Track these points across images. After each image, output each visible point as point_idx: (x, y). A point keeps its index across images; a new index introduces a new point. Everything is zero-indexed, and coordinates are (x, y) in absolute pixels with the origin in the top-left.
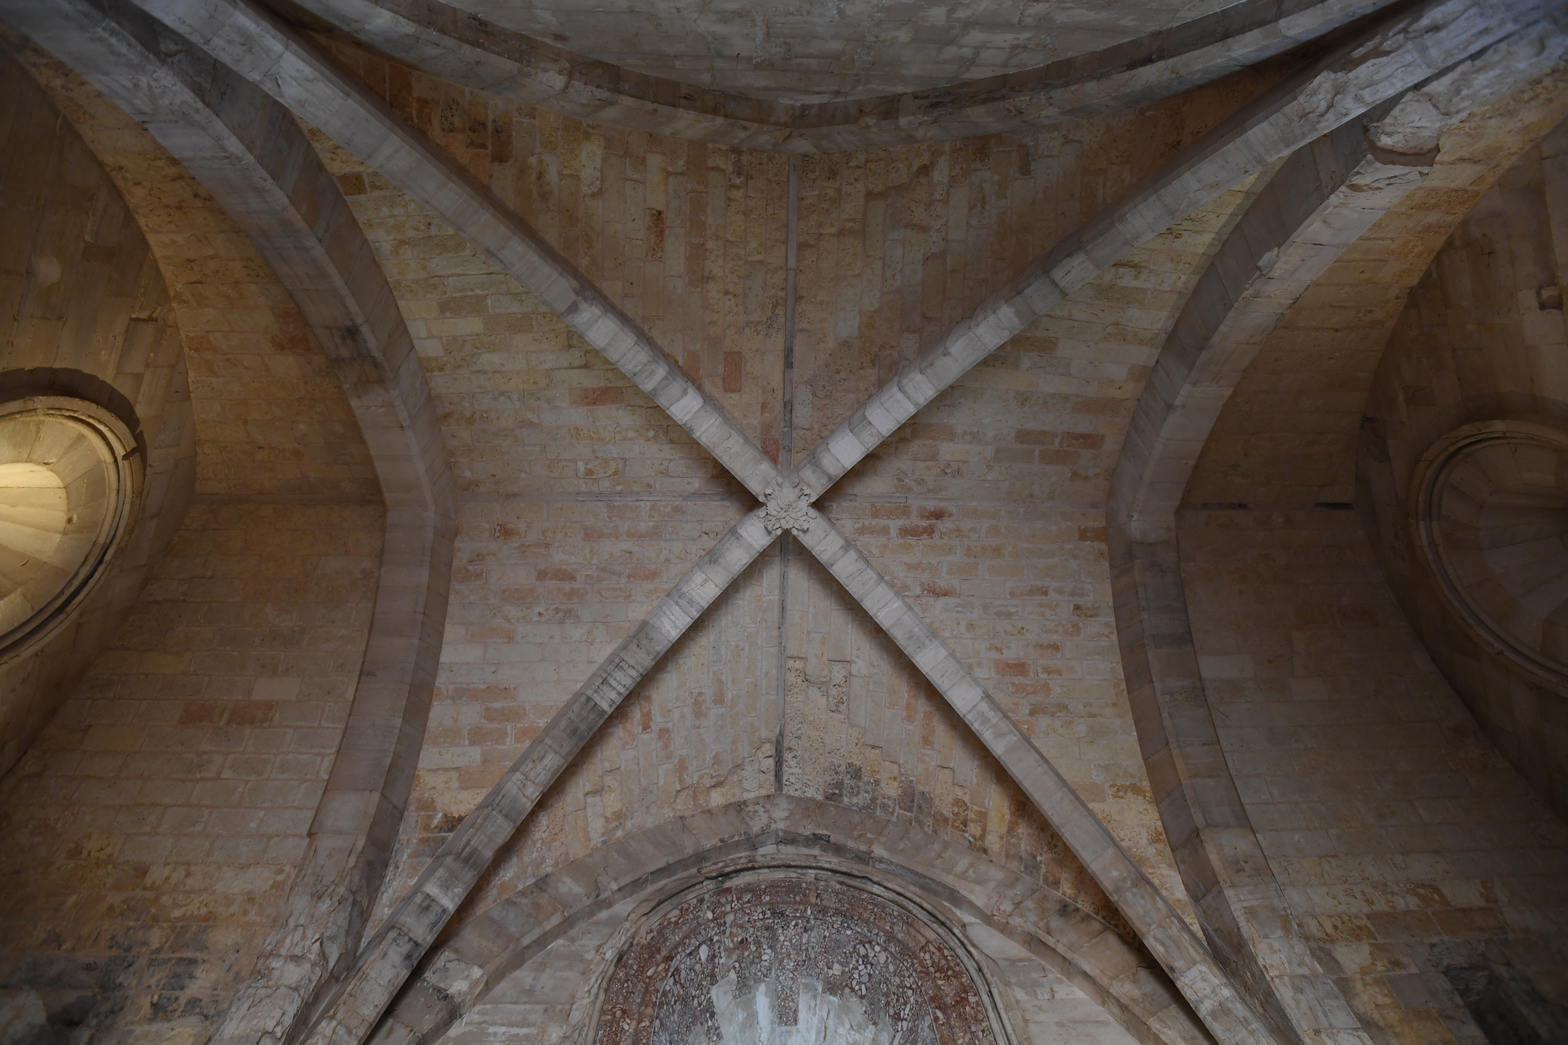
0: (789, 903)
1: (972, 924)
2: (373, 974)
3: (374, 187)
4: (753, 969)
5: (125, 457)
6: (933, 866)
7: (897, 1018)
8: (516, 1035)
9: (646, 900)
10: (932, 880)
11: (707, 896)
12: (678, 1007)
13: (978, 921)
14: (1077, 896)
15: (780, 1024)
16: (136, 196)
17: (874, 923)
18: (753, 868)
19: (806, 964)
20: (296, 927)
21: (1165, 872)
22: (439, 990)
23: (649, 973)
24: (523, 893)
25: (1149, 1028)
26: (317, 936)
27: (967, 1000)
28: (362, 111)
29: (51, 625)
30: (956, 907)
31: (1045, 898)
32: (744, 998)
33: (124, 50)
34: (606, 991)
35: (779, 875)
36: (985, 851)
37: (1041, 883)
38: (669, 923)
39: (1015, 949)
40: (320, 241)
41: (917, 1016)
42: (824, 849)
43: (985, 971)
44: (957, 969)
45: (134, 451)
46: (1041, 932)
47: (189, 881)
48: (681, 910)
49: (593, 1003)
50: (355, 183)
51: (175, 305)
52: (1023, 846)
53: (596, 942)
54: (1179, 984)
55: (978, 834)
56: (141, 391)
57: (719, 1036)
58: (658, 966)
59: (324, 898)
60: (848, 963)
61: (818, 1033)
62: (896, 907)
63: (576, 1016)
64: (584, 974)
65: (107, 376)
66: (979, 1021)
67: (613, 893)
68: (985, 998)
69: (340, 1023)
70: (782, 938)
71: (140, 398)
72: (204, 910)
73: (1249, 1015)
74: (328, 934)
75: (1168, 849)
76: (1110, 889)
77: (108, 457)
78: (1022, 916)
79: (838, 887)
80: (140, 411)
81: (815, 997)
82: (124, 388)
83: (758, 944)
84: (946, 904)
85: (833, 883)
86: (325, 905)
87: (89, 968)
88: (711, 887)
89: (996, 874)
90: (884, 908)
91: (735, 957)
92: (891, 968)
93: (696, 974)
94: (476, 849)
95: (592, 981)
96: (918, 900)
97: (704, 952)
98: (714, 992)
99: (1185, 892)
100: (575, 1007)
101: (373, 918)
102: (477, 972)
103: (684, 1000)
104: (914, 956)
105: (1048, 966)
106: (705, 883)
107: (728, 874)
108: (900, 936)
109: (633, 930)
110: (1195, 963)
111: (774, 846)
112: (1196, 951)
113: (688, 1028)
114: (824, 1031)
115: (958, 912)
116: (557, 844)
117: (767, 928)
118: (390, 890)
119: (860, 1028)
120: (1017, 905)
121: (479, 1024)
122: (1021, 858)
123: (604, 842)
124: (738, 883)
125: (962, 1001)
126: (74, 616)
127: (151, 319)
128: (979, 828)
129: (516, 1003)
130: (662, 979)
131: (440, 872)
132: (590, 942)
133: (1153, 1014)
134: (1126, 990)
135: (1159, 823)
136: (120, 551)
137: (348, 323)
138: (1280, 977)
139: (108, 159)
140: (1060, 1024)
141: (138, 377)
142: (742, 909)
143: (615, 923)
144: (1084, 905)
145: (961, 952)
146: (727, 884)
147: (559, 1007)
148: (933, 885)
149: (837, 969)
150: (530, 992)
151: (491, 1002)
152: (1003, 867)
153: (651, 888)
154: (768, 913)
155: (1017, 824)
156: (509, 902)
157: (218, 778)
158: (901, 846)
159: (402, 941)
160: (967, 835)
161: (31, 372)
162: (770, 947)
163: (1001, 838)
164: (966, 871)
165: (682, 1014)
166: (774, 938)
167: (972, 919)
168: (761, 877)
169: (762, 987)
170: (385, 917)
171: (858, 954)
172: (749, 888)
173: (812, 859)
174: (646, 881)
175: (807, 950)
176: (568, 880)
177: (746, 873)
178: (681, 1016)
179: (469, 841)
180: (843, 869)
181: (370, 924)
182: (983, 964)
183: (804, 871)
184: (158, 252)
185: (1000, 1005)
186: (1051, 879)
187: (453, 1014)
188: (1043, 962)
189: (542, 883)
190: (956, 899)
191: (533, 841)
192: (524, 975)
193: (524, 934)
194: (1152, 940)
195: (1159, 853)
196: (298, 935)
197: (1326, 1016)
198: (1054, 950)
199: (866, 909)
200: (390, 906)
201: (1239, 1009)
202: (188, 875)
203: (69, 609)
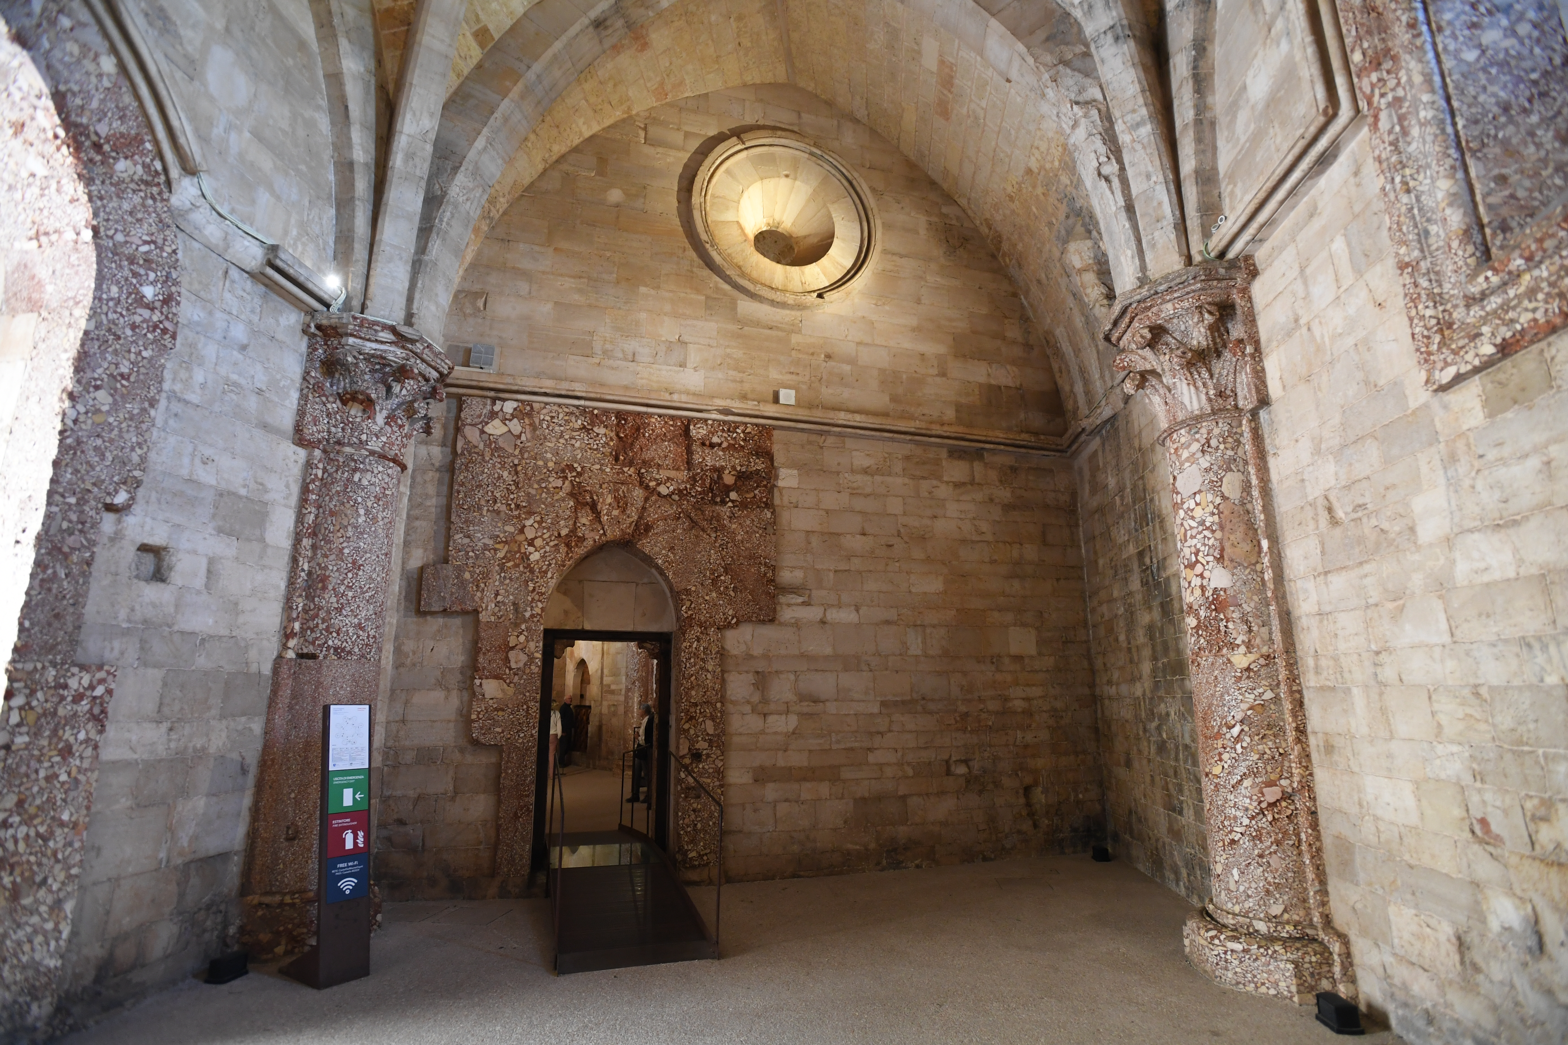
2: (1110, 76)
3: (478, 20)
5: (743, 143)
16: (559, 149)
26: (1069, 106)
28: (417, 71)
29: (858, 189)
33: (448, 214)
40: (529, 67)
45: (739, 137)
47: (1042, 149)
50: (482, 35)
51: (634, 112)
56: (698, 132)
65: (685, 156)
69: (1123, 116)
71: (702, 132)
72: (1060, 149)
77: (744, 154)
80: (712, 132)
82: (694, 144)
86: (1050, 93)
87: (1067, 217)
126: (856, 175)
127: (645, 129)
136: (816, 145)
137: (591, 29)
139: (540, 167)
141: (687, 135)
157: (985, 110)
159: (1102, 41)
161: (679, 202)
184: (595, 128)
202: (1038, 148)
203: (850, 177)
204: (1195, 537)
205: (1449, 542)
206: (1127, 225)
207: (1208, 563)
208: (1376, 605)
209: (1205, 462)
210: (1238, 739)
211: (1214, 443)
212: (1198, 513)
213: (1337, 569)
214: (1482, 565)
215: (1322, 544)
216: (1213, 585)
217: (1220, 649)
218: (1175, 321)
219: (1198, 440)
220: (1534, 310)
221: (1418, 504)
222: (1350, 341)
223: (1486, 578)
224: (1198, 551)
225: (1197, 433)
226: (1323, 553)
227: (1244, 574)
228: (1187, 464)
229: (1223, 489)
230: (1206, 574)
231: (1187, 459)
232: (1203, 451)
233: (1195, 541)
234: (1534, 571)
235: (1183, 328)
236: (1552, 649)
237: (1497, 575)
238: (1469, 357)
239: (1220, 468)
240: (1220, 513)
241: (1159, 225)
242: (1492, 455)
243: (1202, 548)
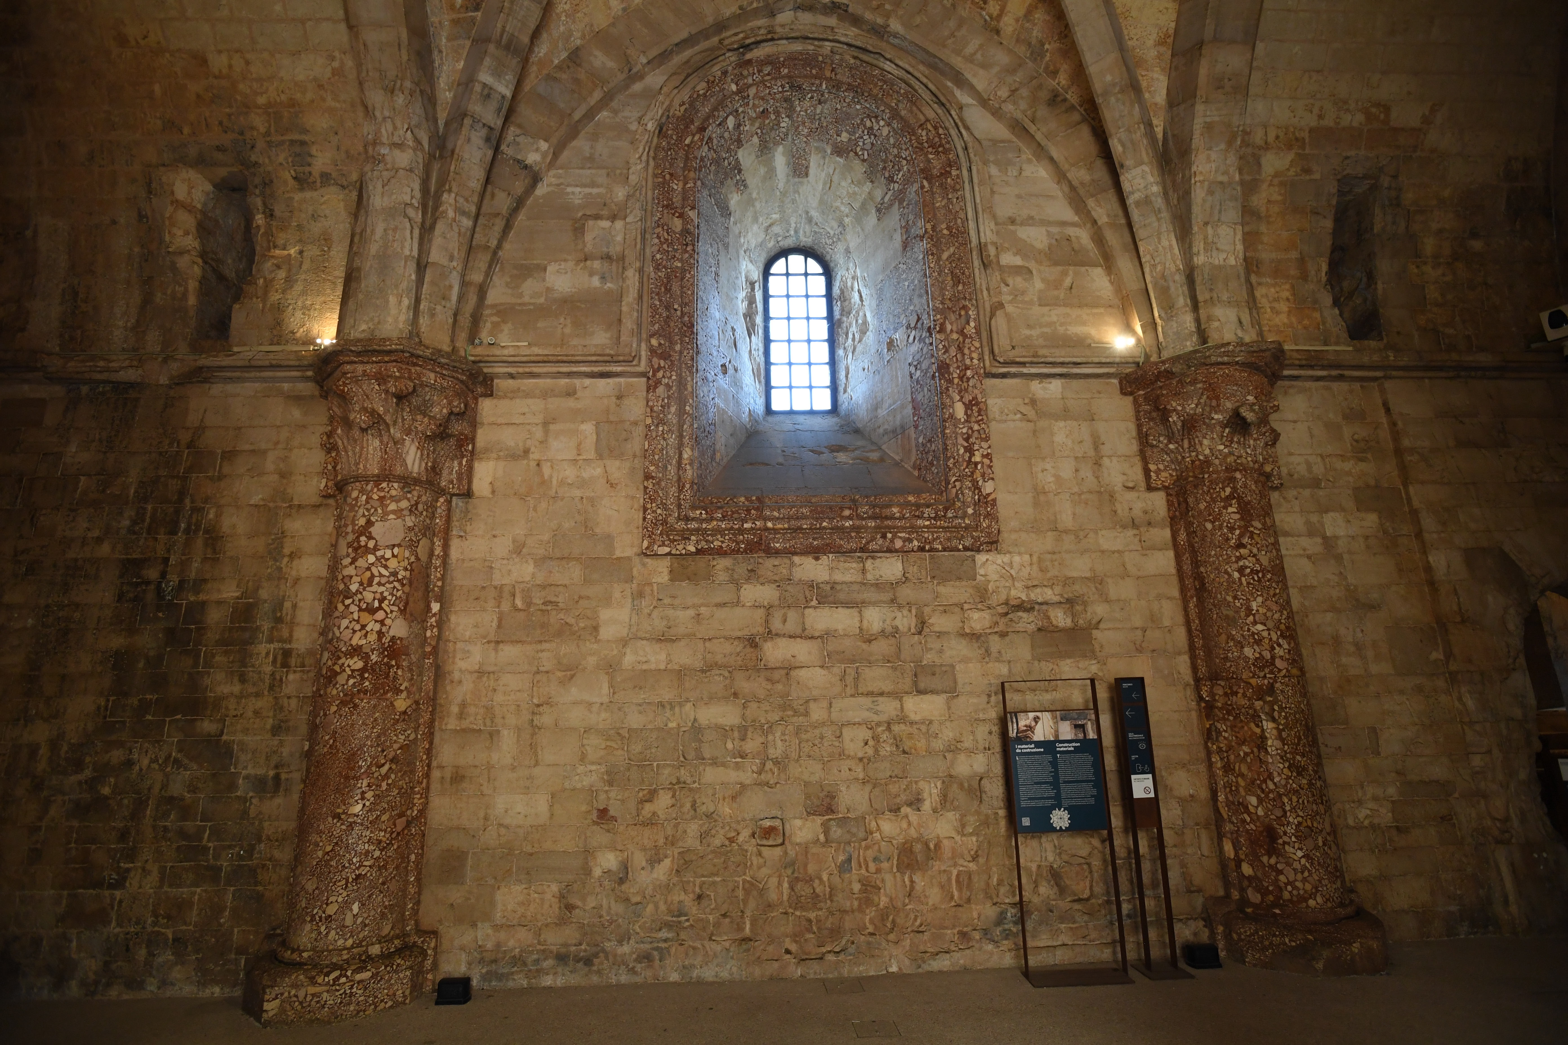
0: (806, 77)
1: (968, 105)
2: (466, 156)
4: (773, 134)
6: (944, 46)
7: (891, 180)
8: (590, 194)
9: (674, 74)
10: (941, 60)
11: (730, 68)
12: (713, 168)
13: (974, 102)
14: (1069, 88)
15: (794, 176)
17: (882, 100)
18: (772, 39)
19: (819, 131)
20: (384, 118)
21: (1155, 76)
22: (518, 161)
23: (687, 142)
24: (559, 68)
25: (1086, 206)
26: (406, 126)
27: (950, 173)
30: (958, 87)
31: (1040, 87)
32: (764, 157)
34: (654, 158)
35: (797, 47)
36: (998, 32)
37: (1041, 71)
38: (698, 95)
39: (1001, 131)
41: (907, 181)
42: (841, 19)
43: (970, 151)
44: (947, 146)
46: (1026, 120)
48: (708, 82)
49: (646, 168)
52: (1035, 33)
53: (636, 115)
54: (1122, 178)
55: (995, 14)
57: (745, 186)
58: (694, 135)
59: (396, 92)
60: (855, 133)
61: (825, 184)
62: (903, 85)
63: (633, 179)
64: (632, 143)
66: (955, 190)
67: (644, 66)
68: (965, 173)
69: (457, 194)
70: (798, 109)
72: (284, 97)
73: (1163, 207)
74: (413, 123)
75: (1170, 52)
76: (1099, 91)
78: (1015, 103)
79: (852, 61)
81: (824, 158)
83: (777, 113)
84: (949, 84)
85: (847, 57)
86: (400, 99)
87: (219, 148)
88: (733, 59)
89: (1002, 58)
90: (893, 85)
91: (757, 125)
92: (892, 141)
93: (726, 141)
94: (513, 35)
95: (641, 150)
96: (925, 80)
97: (731, 122)
98: (740, 154)
99: (1165, 97)
100: (631, 171)
101: (439, 102)
102: (544, 146)
103: (717, 162)
104: (913, 133)
105: (1024, 148)
106: (727, 55)
107: (748, 45)
108: (903, 113)
109: (667, 103)
110: (1142, 163)
111: (792, 12)
112: (1147, 154)
113: (722, 183)
114: (830, 183)
115: (958, 93)
116: (579, 15)
117: (786, 100)
118: (444, 75)
119: (859, 184)
120: (1013, 92)
121: (558, 185)
122: (1030, 44)
123: (624, 10)
124: (758, 55)
125: (946, 174)
128: (998, 7)
129: (582, 168)
130: (699, 148)
131: (487, 61)
132: (630, 114)
133: (1092, 196)
134: (1079, 175)
135: (1173, 25)
138: (1202, 182)
140: (1019, 196)
142: (763, 82)
143: (650, 95)
144: (1073, 97)
145: (953, 132)
146: (748, 56)
147: (618, 172)
148: (941, 65)
149: (845, 136)
150: (591, 159)
151: (562, 168)
152: (1010, 51)
153: (677, 60)
154: (787, 87)
155: (1036, 8)
156: (549, 78)
158: (918, 20)
159: (478, 126)
160: (984, 13)
162: (788, 116)
163: (1017, 20)
164: (975, 54)
165: (717, 173)
166: (792, 109)
167: (970, 101)
168: (780, 49)
169: (780, 149)
170: (450, 101)
171: (865, 126)
172: (769, 61)
173: (829, 32)
174: (672, 52)
175: (820, 119)
176: (598, 53)
177: (766, 44)
178: (716, 174)
179: (504, 27)
180: (859, 44)
181: (439, 108)
182: (970, 145)
183: (821, 43)
185: (975, 180)
186: (1052, 68)
187: (536, 179)
188: (1021, 145)
189: (575, 57)
190: (960, 80)
191: (557, 14)
192: (581, 143)
193: (573, 110)
194: (1116, 141)
195: (1160, 56)
196: (389, 126)
197: (1220, 212)
198: (1033, 137)
199: (876, 85)
200: (450, 90)
201: (1159, 202)
202: (247, 62)
204: (383, 585)
205: (624, 642)
206: (413, 277)
207: (392, 612)
208: (547, 672)
209: (410, 521)
210: (386, 777)
211: (420, 507)
212: (393, 564)
213: (512, 642)
214: (644, 659)
215: (500, 620)
216: (392, 633)
217: (385, 693)
218: (427, 389)
219: (408, 500)
220: (722, 542)
221: (605, 614)
222: (578, 493)
223: (645, 667)
224: (384, 598)
225: (409, 492)
226: (499, 626)
227: (416, 628)
228: (392, 516)
229: (419, 550)
230: (388, 622)
231: (393, 512)
232: (410, 511)
233: (382, 589)
234: (676, 667)
235: (427, 398)
236: (677, 709)
237: (653, 667)
238: (680, 547)
239: (420, 531)
240: (412, 570)
241: (443, 303)
242: (667, 601)
243: (389, 597)
